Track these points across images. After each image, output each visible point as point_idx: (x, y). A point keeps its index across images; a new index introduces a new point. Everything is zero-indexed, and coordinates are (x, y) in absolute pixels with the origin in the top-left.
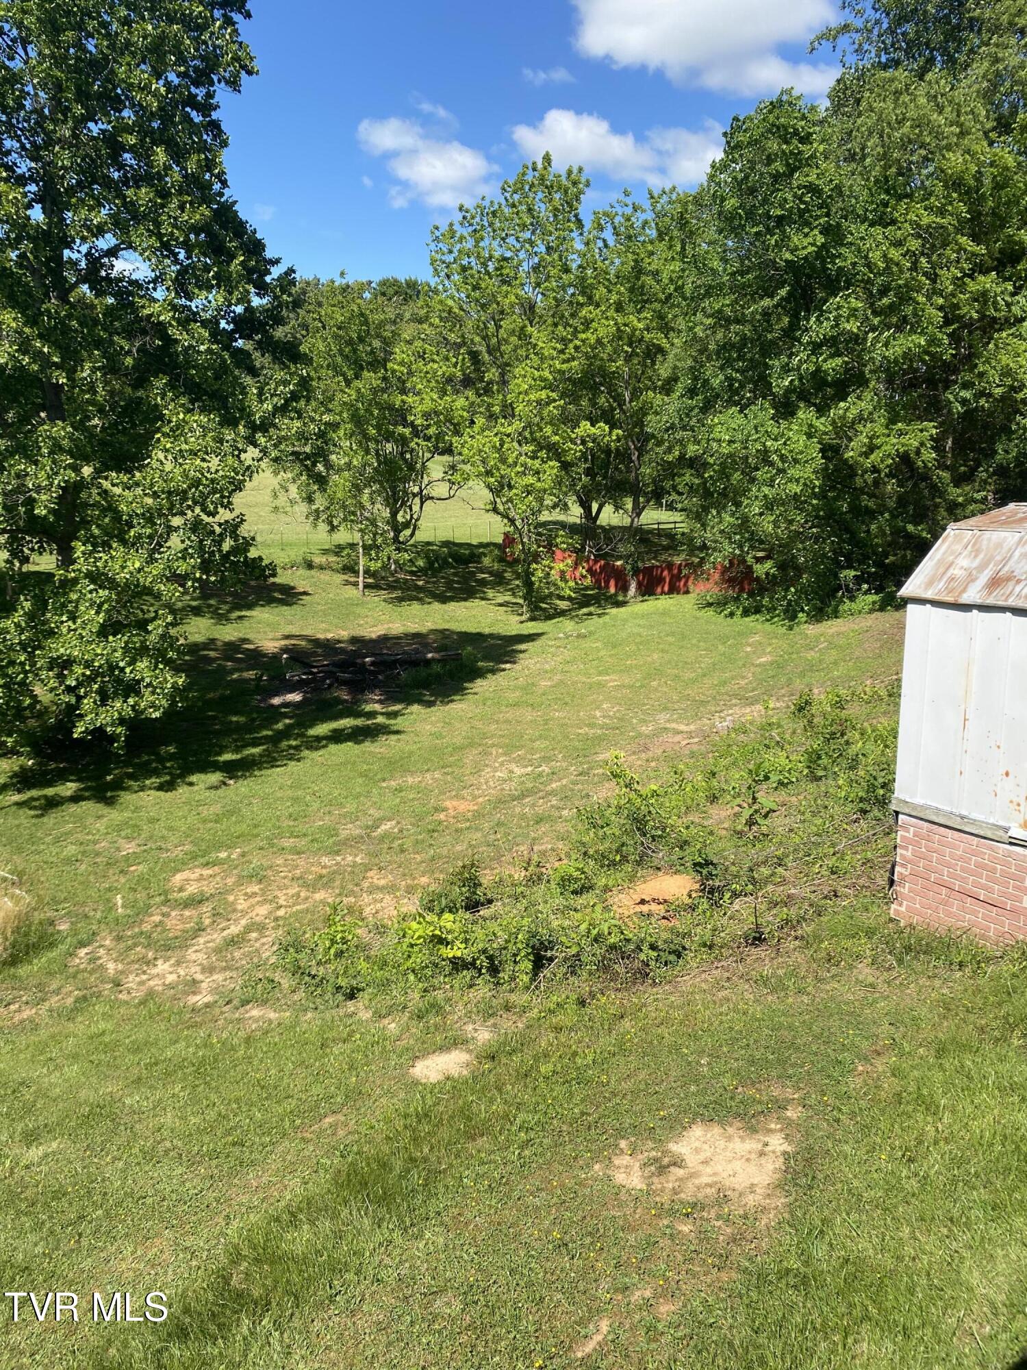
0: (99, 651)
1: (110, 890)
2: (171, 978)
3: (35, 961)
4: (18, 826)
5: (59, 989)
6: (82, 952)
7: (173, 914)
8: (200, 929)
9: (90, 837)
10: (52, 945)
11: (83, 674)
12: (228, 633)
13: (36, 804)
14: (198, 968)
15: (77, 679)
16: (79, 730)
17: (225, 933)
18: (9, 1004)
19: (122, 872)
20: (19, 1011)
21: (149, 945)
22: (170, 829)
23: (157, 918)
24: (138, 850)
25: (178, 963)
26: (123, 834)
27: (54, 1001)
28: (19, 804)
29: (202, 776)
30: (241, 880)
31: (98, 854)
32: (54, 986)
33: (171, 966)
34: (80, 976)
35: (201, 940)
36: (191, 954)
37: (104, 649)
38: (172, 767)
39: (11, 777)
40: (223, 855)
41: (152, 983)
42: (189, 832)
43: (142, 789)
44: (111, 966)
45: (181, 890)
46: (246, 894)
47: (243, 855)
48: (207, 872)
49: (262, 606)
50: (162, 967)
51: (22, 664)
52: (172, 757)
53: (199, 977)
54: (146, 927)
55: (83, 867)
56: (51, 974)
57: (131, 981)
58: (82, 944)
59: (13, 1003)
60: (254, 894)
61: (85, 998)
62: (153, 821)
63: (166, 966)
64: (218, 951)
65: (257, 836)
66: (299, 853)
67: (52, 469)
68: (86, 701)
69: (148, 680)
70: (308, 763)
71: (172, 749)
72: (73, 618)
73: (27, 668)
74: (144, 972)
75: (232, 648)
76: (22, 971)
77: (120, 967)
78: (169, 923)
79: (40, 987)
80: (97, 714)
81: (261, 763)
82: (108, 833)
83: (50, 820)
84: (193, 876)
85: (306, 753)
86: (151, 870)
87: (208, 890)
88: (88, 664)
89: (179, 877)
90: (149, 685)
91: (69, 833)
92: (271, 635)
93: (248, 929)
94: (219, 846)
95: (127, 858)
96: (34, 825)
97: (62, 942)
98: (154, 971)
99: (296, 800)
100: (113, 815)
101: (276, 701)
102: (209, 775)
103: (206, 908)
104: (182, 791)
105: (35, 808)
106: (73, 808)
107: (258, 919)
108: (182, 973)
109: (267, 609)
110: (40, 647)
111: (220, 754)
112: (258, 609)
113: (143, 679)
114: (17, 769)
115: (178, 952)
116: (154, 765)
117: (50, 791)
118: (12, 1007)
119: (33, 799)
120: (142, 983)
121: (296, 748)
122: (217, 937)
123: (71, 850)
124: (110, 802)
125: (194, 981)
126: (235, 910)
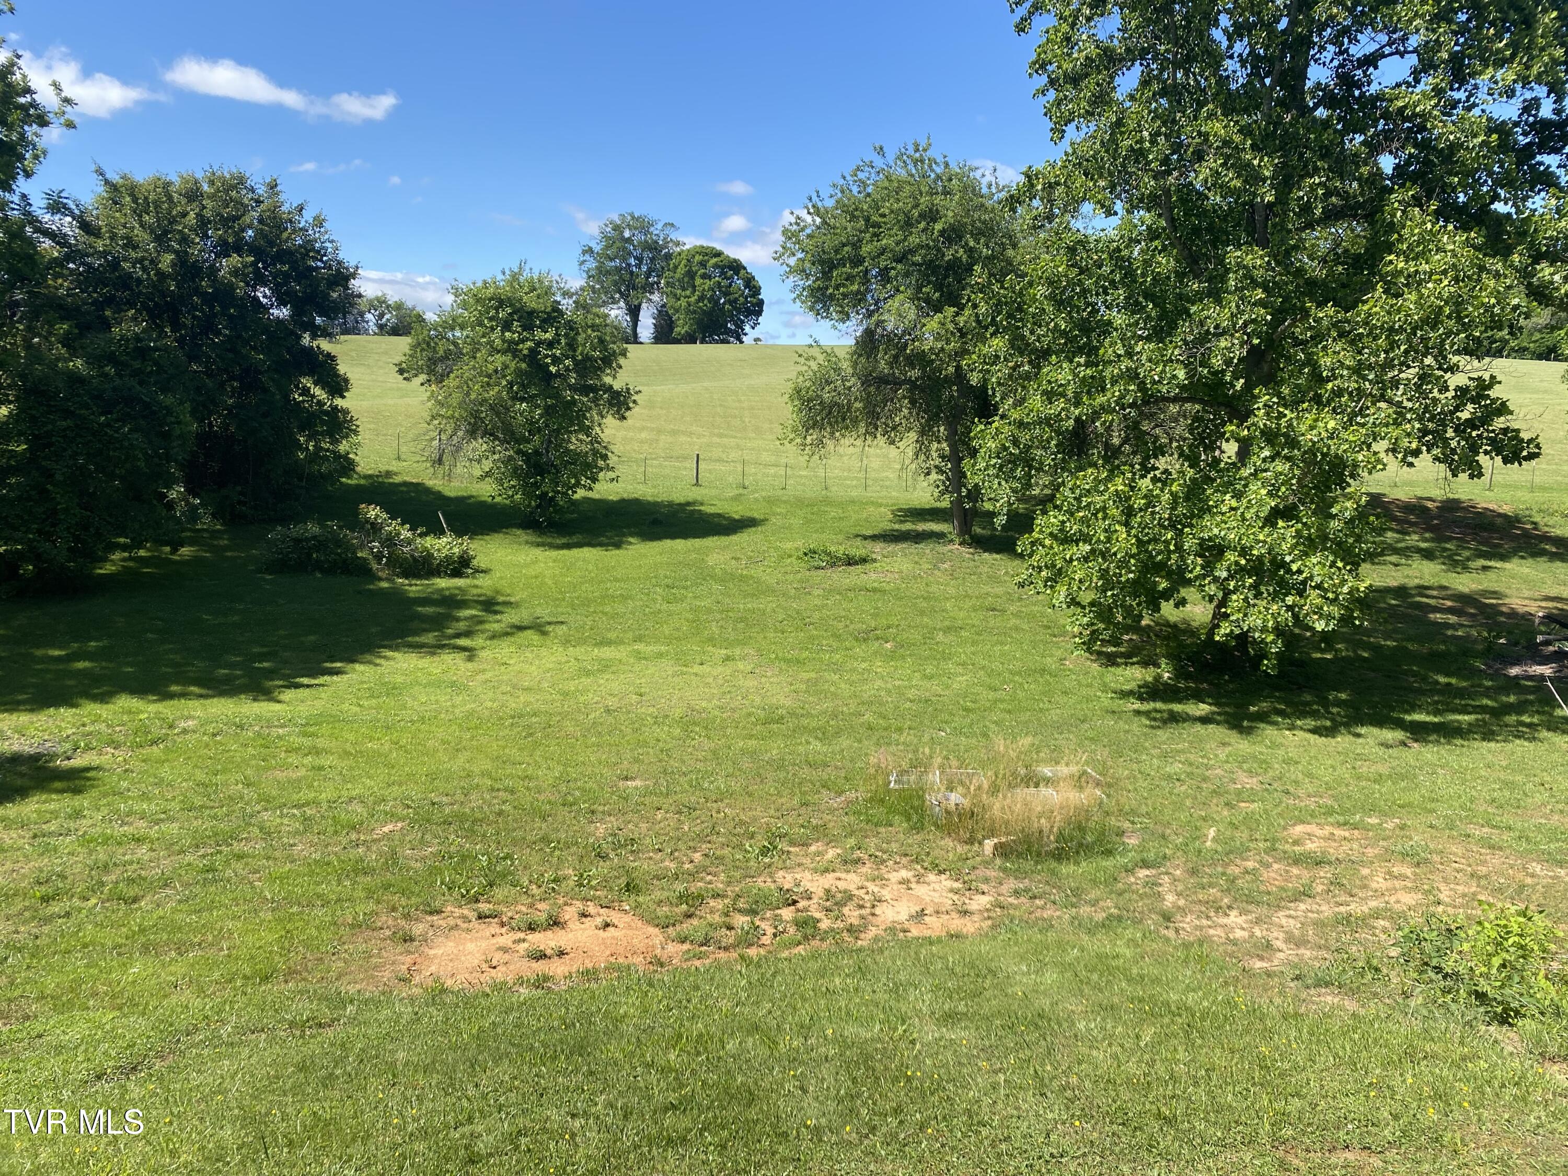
0: (1261, 537)
1: (1204, 819)
2: (1239, 934)
3: (1084, 864)
4: (1127, 732)
5: (1097, 901)
6: (1143, 873)
7: (1276, 866)
8: (1305, 894)
9: (1205, 761)
10: (1109, 853)
11: (1237, 563)
12: (1465, 583)
13: (1158, 716)
14: (1282, 936)
15: (1229, 570)
16: (1222, 631)
17: (1342, 909)
18: (1035, 897)
19: (1227, 804)
20: (1043, 908)
21: (1228, 890)
22: (1310, 775)
23: (1250, 864)
24: (1258, 787)
25: (1258, 921)
26: (1245, 766)
27: (1085, 910)
28: (1138, 713)
29: (1375, 731)
30: (1388, 856)
31: (1205, 779)
32: (1092, 896)
33: (1246, 922)
34: (1127, 895)
35: (1302, 906)
36: (1281, 917)
37: (1268, 535)
38: (1339, 713)
39: (1140, 687)
40: (1374, 821)
41: (1212, 932)
42: (1332, 784)
43: (1292, 728)
44: (1170, 898)
45: (1296, 843)
46: (1389, 873)
47: (1403, 827)
48: (1339, 833)
49: (1522, 558)
50: (1234, 918)
51: (1167, 542)
52: (1339, 703)
53: (1279, 944)
54: (1233, 870)
55: (1183, 788)
56: (1095, 882)
57: (1188, 923)
58: (1145, 864)
59: (1040, 898)
60: (1403, 877)
61: (1119, 919)
62: (1288, 761)
63: (1241, 920)
64: (1320, 924)
65: (1434, 811)
66: (1492, 847)
67: (1238, 306)
68: (1234, 597)
69: (1318, 579)
70: (1542, 748)
71: (1343, 696)
72: (1238, 496)
73: (1172, 548)
74: (1208, 918)
75: (1465, 600)
76: (1066, 869)
77: (1182, 902)
78: (1265, 874)
79: (1077, 892)
80: (1245, 615)
81: (1470, 731)
82: (1227, 762)
83: (1163, 735)
84: (1319, 832)
85: (1545, 734)
86: (1266, 811)
87: (1333, 852)
88: (1244, 552)
89: (1299, 829)
90: (1319, 587)
91: (1182, 751)
92: (1527, 594)
93: (1376, 914)
94: (1373, 810)
95: (1239, 793)
96: (1145, 735)
97: (1122, 855)
98: (1223, 920)
99: (1507, 784)
100: (1241, 745)
101: (1514, 671)
102: (1385, 731)
103: (1325, 873)
104: (1342, 741)
105: (1155, 719)
106: (1198, 727)
107: (1397, 907)
108: (1258, 933)
109: (1530, 561)
110: (1191, 526)
111: (1407, 712)
112: (1516, 560)
113: (1311, 578)
114: (1150, 679)
115: (1264, 910)
116: (1315, 707)
117: (1177, 707)
118: (1037, 902)
119: (1156, 711)
120: (1200, 928)
121: (1530, 725)
122: (1327, 911)
123: (1176, 768)
124: (1246, 732)
125: (1269, 946)
126: (1365, 887)
